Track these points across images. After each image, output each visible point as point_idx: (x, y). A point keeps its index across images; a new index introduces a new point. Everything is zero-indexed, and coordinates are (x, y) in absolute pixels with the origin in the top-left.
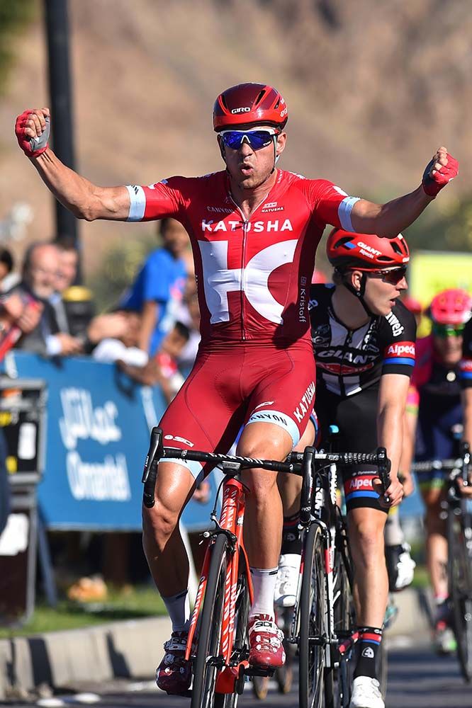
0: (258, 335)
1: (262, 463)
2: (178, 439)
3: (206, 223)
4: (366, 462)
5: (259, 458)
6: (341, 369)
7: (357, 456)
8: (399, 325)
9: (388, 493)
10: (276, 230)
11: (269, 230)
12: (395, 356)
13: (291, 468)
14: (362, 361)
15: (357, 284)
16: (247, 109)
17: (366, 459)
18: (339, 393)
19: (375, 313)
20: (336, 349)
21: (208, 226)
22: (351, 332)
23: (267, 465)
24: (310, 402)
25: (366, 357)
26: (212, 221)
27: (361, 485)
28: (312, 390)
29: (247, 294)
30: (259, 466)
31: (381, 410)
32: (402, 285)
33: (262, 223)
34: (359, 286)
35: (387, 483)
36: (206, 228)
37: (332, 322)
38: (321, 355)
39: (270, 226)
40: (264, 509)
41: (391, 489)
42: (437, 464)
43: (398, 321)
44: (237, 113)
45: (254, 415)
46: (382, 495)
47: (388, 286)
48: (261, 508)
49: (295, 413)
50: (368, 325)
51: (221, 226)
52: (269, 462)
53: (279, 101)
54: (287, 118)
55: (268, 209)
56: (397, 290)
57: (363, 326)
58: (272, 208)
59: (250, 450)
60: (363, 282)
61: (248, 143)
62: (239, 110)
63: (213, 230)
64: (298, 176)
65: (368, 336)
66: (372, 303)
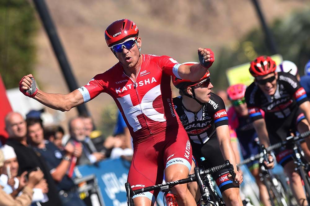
0: (157, 129)
1: (178, 182)
2: (137, 186)
3: (118, 90)
4: (222, 169)
5: (176, 181)
6: (197, 131)
7: (217, 167)
8: (215, 104)
9: (236, 179)
10: (149, 83)
11: (146, 84)
12: (218, 118)
13: (192, 179)
14: (205, 125)
15: (190, 93)
16: (120, 33)
17: (221, 168)
18: (200, 143)
19: (203, 102)
20: (192, 124)
21: (119, 91)
22: (196, 114)
23: (181, 182)
24: (190, 149)
25: (206, 122)
26: (120, 88)
27: (224, 179)
28: (189, 144)
29: (145, 114)
30: (177, 183)
31: (220, 143)
32: (210, 86)
33: (142, 81)
34: (192, 93)
35: (234, 175)
36: (118, 92)
37: (186, 112)
38: (186, 128)
39: (146, 82)
40: (187, 202)
41: (237, 177)
42: (252, 158)
43: (214, 102)
44: (116, 36)
45: (168, 163)
46: (234, 181)
47: (204, 89)
48: (185, 202)
49: (185, 156)
50: (202, 109)
51: (125, 89)
52: (181, 180)
53: (132, 24)
54: (138, 30)
55: (143, 74)
56: (209, 89)
57: (200, 110)
58: (145, 73)
59: (171, 178)
60: (193, 91)
61: (125, 48)
62: (116, 35)
63: (121, 92)
64: (153, 55)
65: (204, 114)
66: (200, 99)
